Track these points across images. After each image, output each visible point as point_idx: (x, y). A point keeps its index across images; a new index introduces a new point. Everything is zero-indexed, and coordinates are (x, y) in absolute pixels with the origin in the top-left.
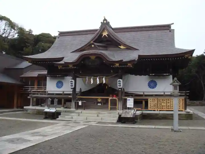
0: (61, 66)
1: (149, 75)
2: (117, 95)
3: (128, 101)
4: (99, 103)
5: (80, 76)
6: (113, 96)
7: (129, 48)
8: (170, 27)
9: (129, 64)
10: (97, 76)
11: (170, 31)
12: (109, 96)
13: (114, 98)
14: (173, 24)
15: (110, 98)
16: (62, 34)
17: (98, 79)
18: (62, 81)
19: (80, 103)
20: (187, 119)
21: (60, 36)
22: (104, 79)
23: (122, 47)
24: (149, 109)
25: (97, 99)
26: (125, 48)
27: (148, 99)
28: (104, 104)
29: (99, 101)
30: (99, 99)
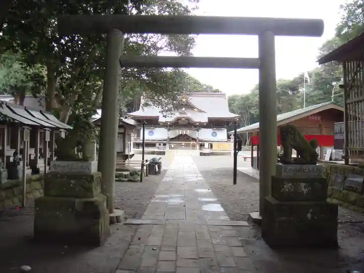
0: (162, 123)
1: (213, 129)
2: (196, 141)
3: (205, 145)
5: (173, 129)
7: (200, 111)
8: (226, 96)
9: (205, 124)
10: (184, 130)
11: (225, 99)
12: (191, 142)
13: (194, 143)
19: (173, 146)
22: (188, 131)
23: (195, 110)
27: (212, 143)
28: (186, 146)
29: (183, 144)
30: (183, 143)
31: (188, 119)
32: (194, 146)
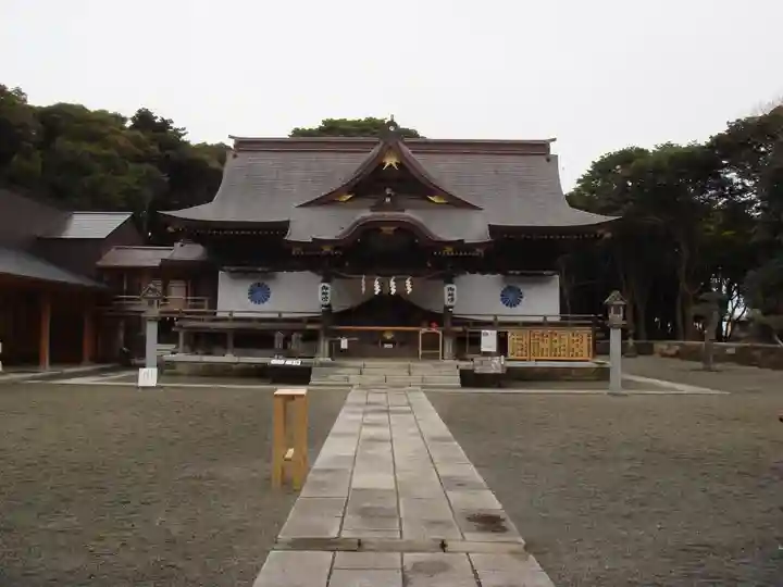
0: (299, 249)
1: (505, 274)
2: (440, 324)
3: (483, 338)
4: (388, 342)
5: (344, 275)
6: (430, 326)
7: (456, 203)
8: (549, 150)
9: (478, 250)
10: (391, 276)
11: (548, 160)
12: (419, 325)
13: (434, 330)
14: (554, 140)
15: (424, 330)
16: (244, 145)
17: (392, 283)
18: (266, 283)
19: (344, 344)
20: (598, 380)
21: (240, 151)
22: (408, 282)
23: (434, 199)
24: (510, 357)
25: (384, 331)
26: (443, 201)
27: (506, 333)
28: (402, 344)
29: (389, 336)
30: (389, 333)
31: (408, 230)
32: (432, 344)
